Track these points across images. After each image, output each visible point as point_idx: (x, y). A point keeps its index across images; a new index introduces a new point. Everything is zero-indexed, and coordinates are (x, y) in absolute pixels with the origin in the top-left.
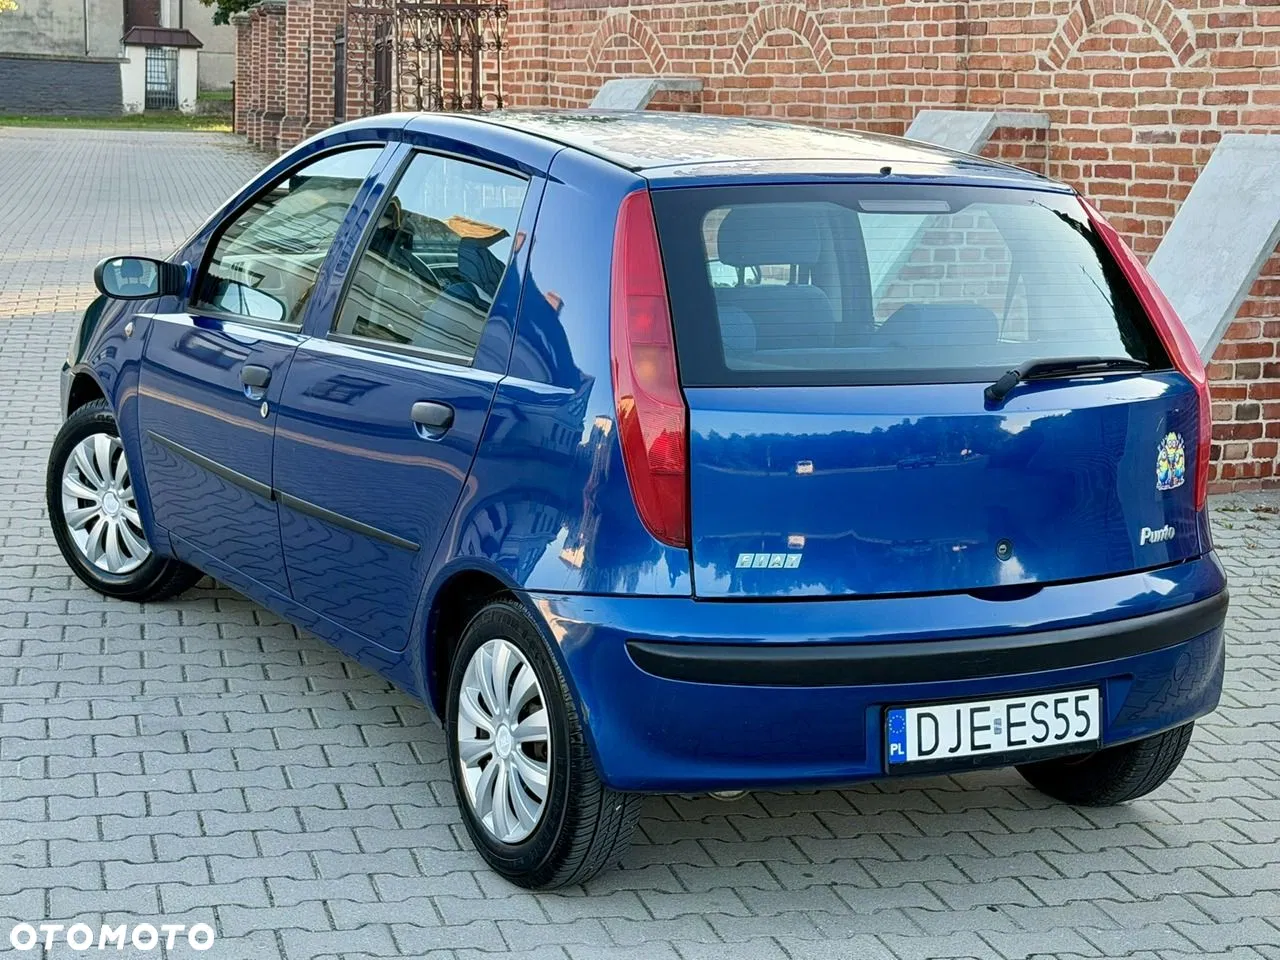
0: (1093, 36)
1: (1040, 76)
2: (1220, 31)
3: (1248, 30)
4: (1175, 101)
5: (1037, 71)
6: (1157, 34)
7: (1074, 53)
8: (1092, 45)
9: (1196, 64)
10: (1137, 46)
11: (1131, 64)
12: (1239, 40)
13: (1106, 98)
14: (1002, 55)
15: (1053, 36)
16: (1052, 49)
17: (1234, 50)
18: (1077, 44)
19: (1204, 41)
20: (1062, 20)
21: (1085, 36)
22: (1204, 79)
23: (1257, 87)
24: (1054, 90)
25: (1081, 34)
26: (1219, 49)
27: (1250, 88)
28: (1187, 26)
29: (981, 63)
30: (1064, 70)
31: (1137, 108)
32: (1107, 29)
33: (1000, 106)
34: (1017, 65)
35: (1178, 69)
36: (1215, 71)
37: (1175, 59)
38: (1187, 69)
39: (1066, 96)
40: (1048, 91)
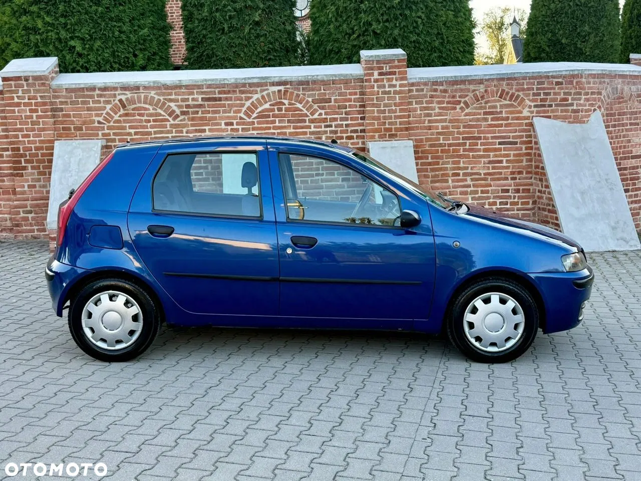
0: (126, 112)
1: (99, 127)
2: (190, 110)
3: (203, 109)
4: (172, 133)
5: (96, 124)
6: (159, 111)
7: (116, 117)
8: (126, 115)
9: (181, 121)
10: (151, 115)
11: (149, 121)
12: (200, 113)
13: (136, 133)
14: (75, 119)
15: (104, 112)
16: (104, 117)
17: (198, 116)
18: (118, 115)
19: (183, 113)
20: (109, 107)
21: (122, 112)
22: (185, 126)
23: (209, 127)
24: (107, 131)
25: (119, 111)
26: (191, 116)
27: (207, 128)
28: (175, 108)
29: (62, 122)
30: (112, 124)
31: (153, 136)
32: (133, 109)
33: (76, 138)
34: (84, 123)
35: (172, 122)
36: (190, 123)
37: (170, 119)
38: (176, 122)
39: (113, 133)
40: (103, 132)
